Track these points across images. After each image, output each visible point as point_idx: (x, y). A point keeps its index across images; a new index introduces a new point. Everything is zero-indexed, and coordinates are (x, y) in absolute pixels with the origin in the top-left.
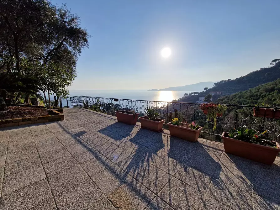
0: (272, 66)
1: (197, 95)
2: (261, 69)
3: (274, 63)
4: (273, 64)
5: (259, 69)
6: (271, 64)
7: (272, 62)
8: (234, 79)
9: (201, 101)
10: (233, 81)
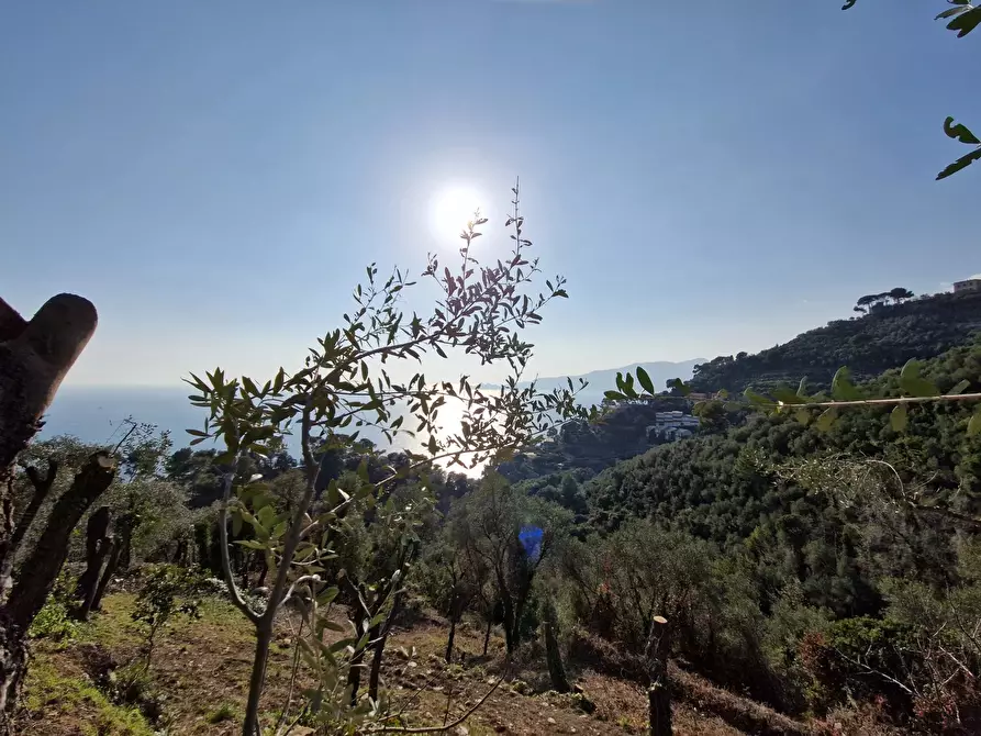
0: (860, 314)
1: (646, 403)
2: (830, 323)
3: (866, 307)
4: (862, 310)
5: (825, 325)
6: (856, 309)
7: (859, 303)
8: (756, 352)
9: (661, 424)
10: (753, 358)
